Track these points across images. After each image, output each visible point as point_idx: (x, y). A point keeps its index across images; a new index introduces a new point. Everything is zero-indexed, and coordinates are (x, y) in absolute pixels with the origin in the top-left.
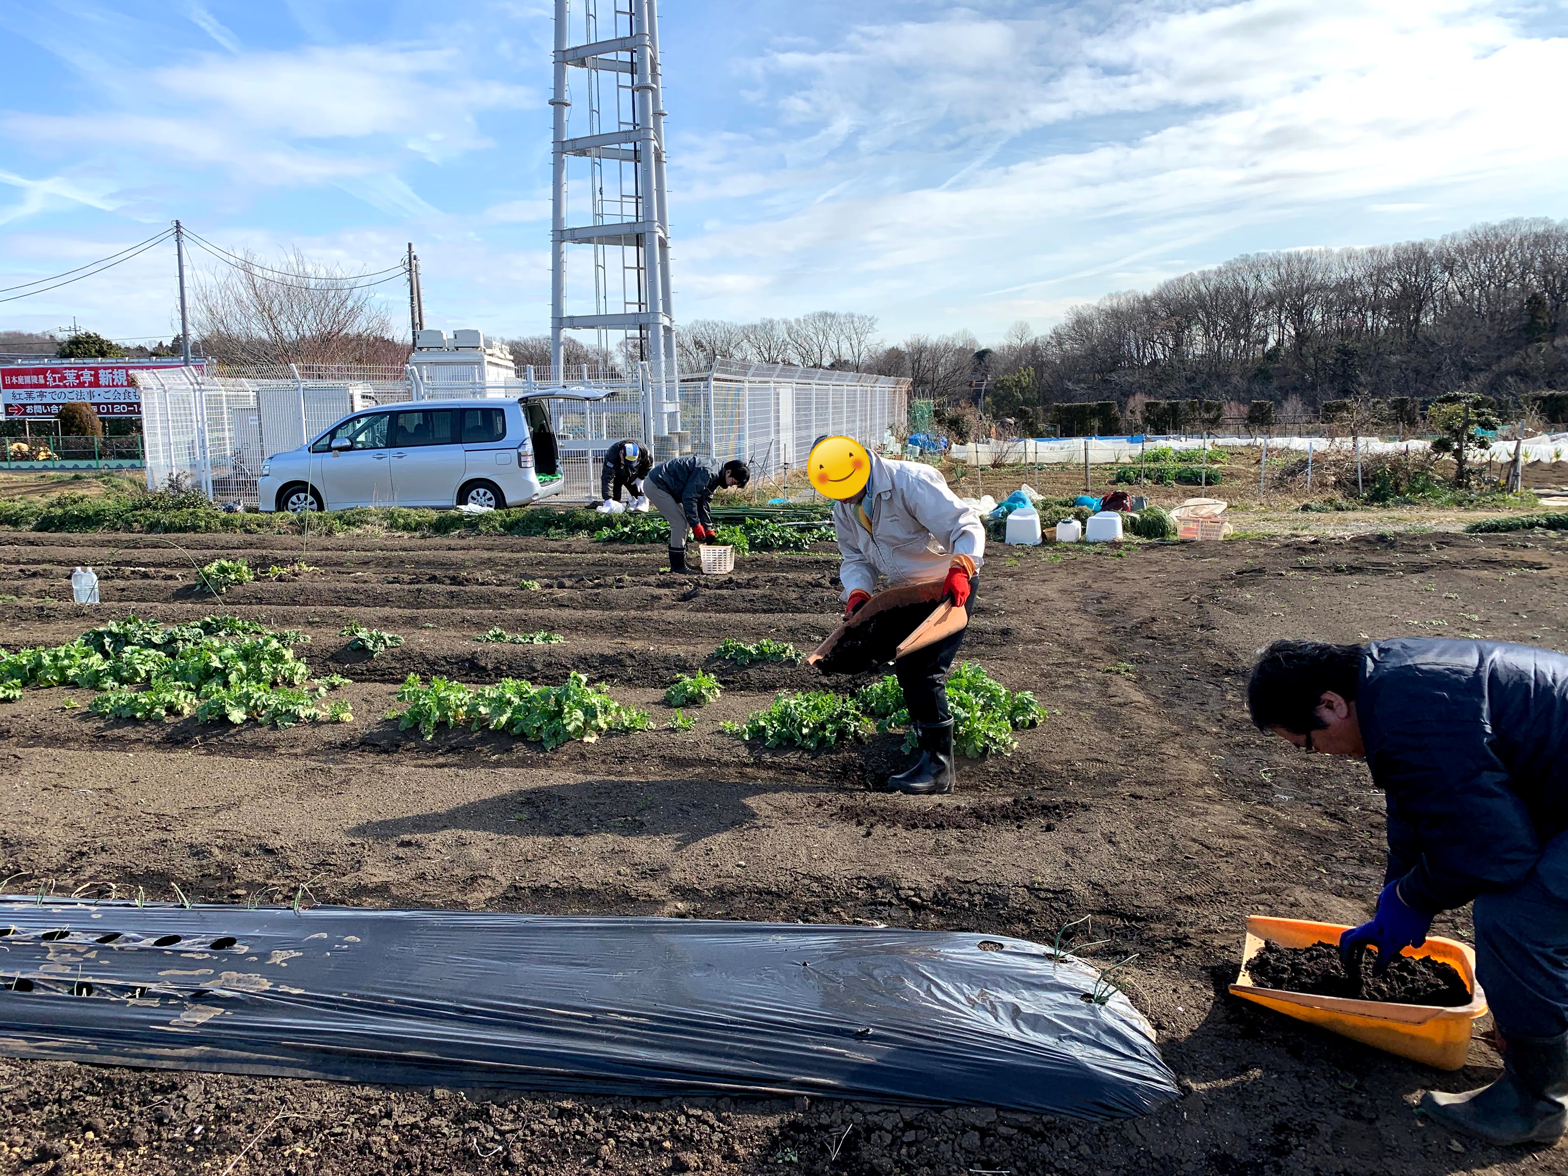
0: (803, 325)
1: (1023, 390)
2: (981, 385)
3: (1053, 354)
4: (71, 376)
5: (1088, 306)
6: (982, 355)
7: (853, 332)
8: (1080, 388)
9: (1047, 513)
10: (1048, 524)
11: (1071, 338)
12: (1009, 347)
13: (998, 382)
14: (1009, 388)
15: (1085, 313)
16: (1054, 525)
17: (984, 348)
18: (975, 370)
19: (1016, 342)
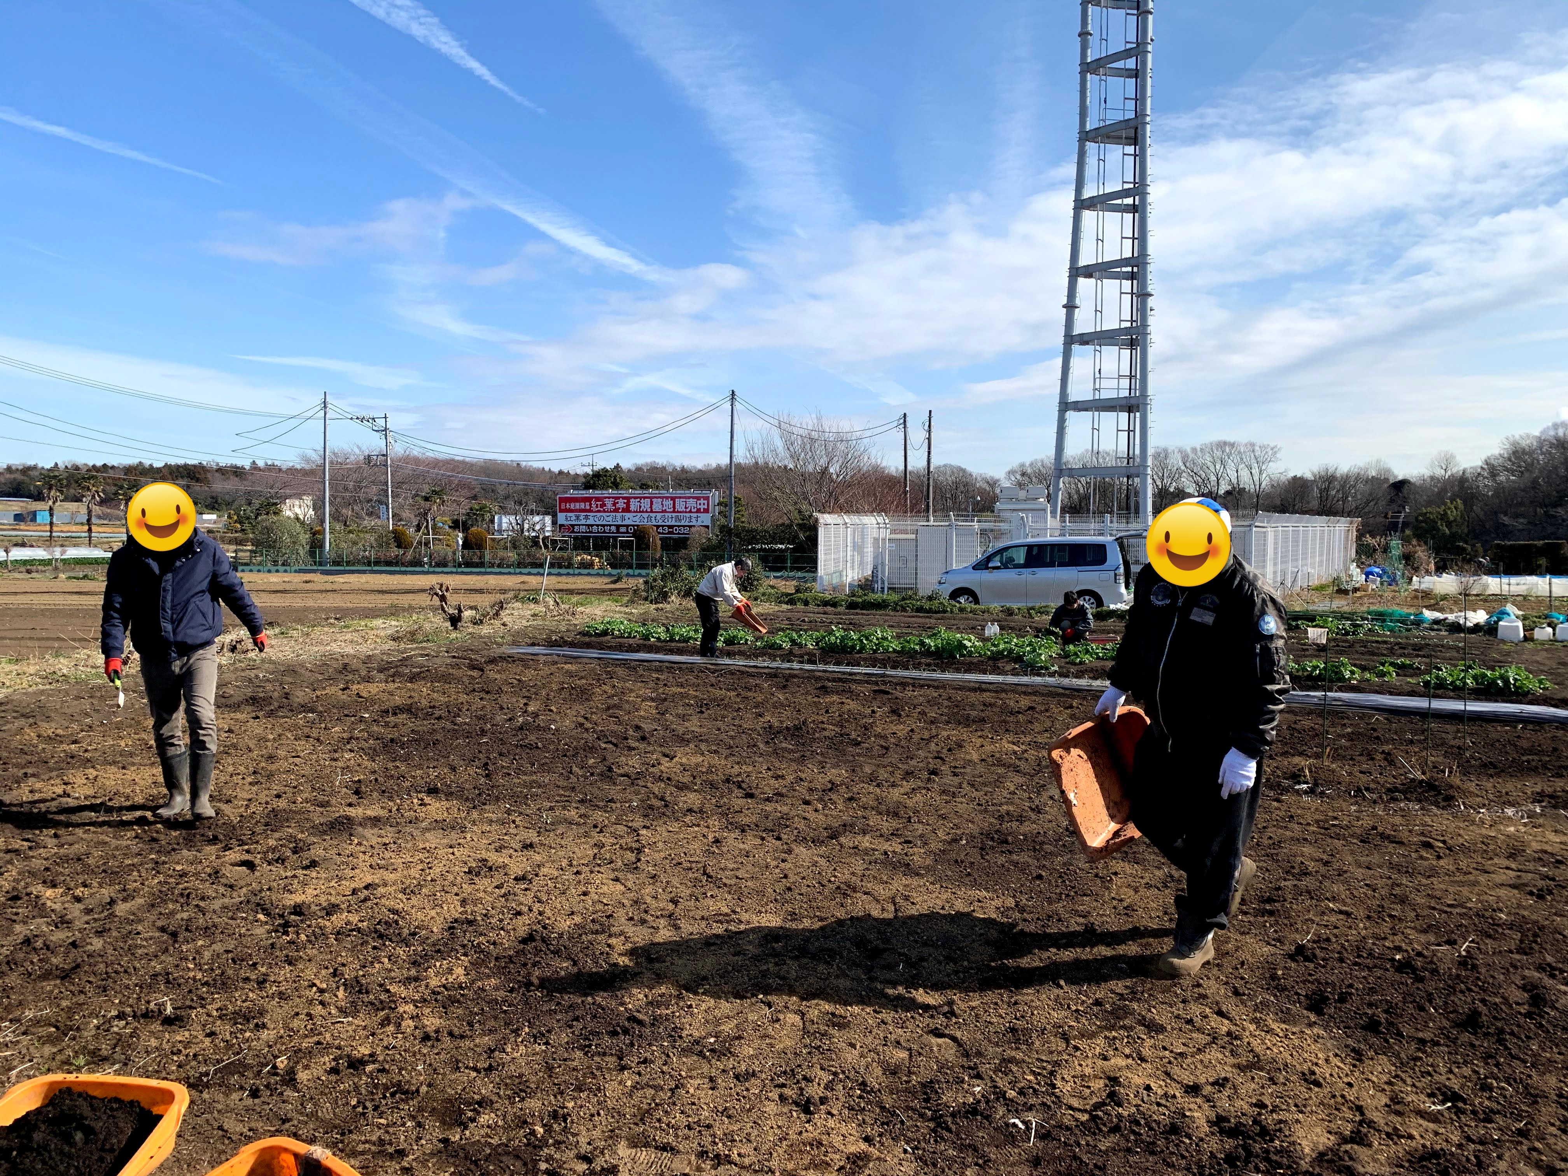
0: (1199, 453)
1: (1449, 524)
2: (1398, 517)
3: (1486, 486)
4: (609, 503)
5: (1528, 436)
6: (1400, 486)
7: (1253, 461)
8: (1520, 523)
9: (1527, 622)
10: (1528, 629)
11: (1507, 470)
12: (1432, 478)
13: (1421, 514)
14: (1434, 521)
15: (1524, 443)
16: (1533, 629)
17: (1400, 478)
18: (1392, 501)
19: (1439, 473)
